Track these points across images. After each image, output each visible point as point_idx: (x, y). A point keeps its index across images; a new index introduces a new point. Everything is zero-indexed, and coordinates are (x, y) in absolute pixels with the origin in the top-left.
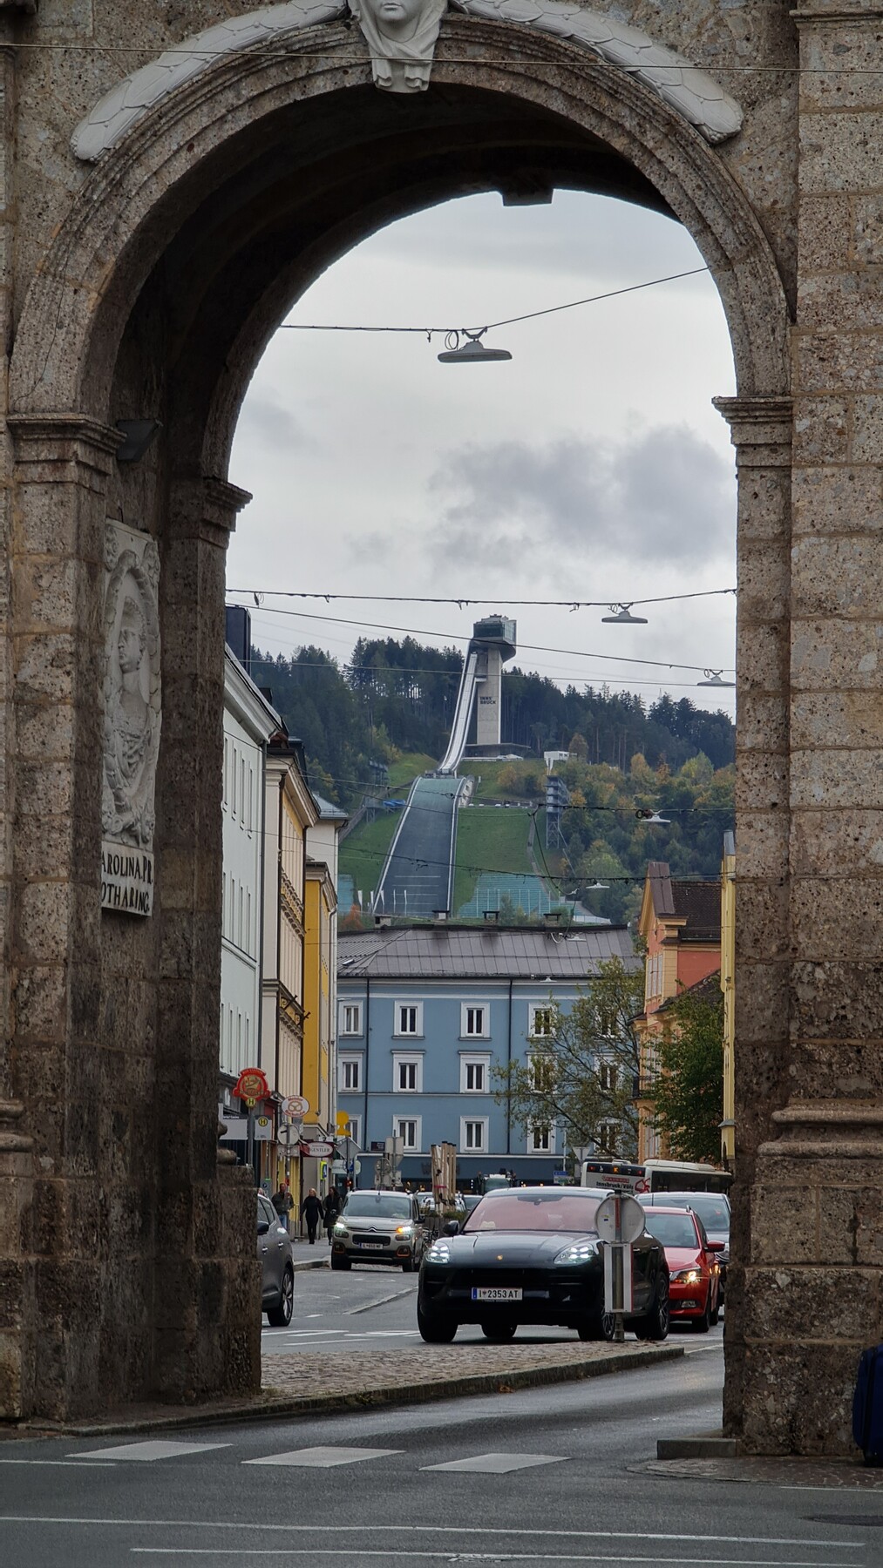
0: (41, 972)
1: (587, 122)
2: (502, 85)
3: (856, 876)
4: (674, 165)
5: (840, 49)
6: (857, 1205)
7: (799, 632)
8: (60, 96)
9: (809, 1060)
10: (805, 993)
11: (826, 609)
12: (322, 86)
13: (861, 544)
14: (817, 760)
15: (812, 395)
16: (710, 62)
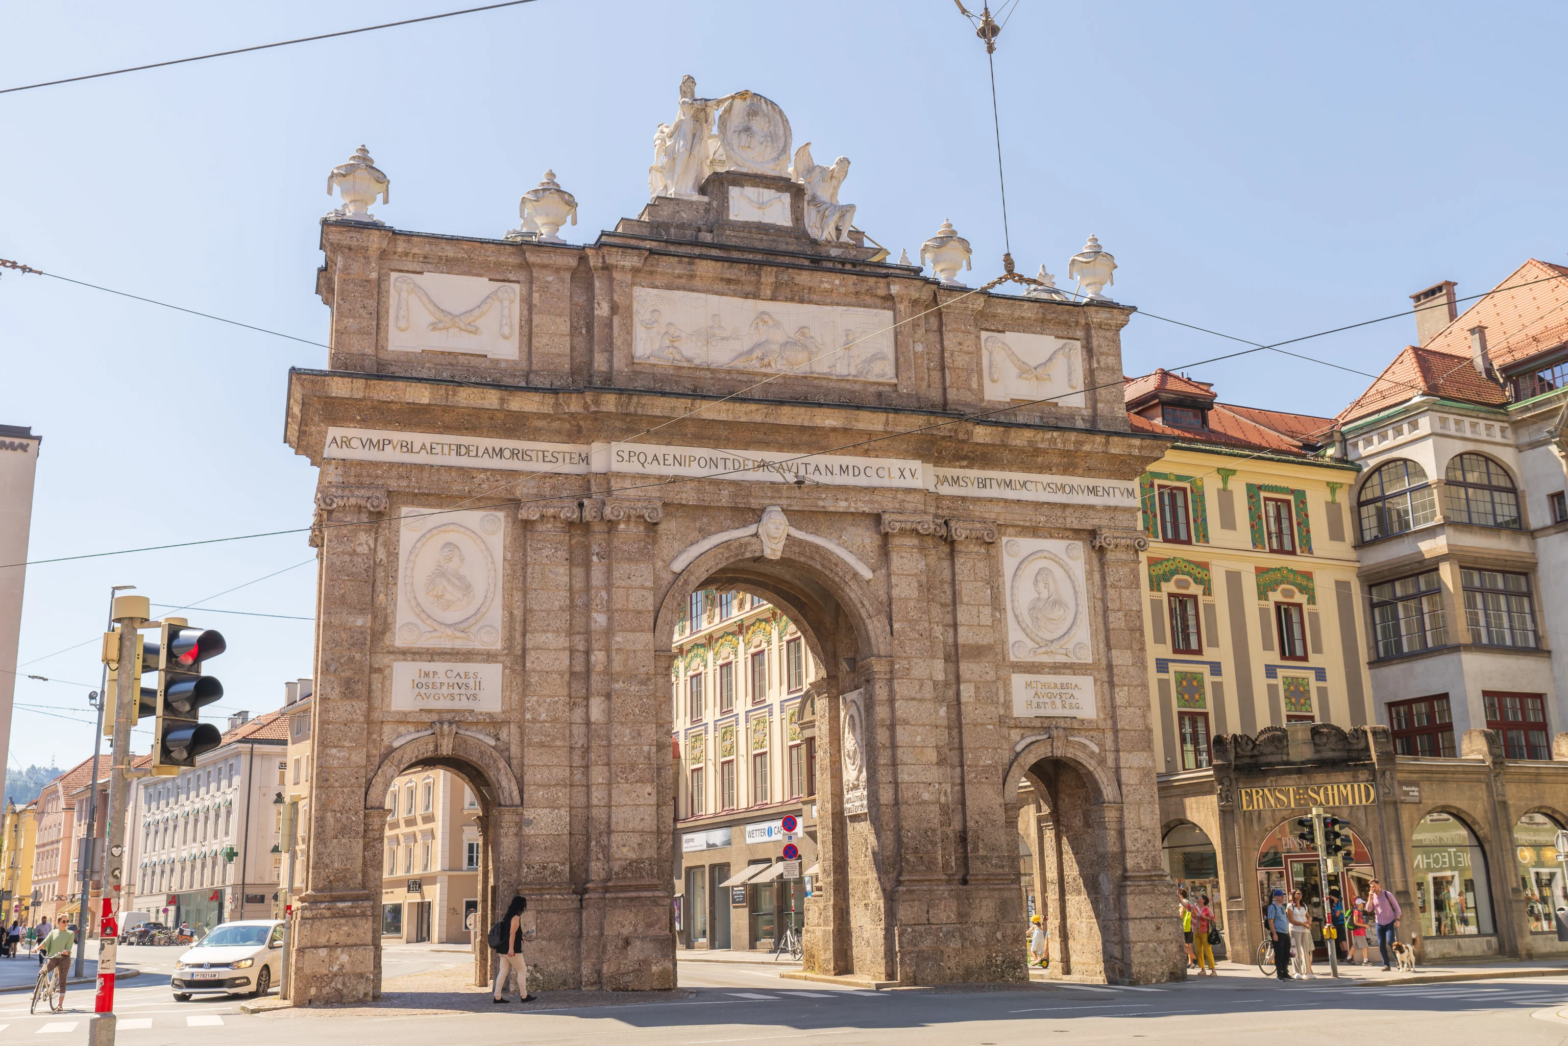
0: (664, 836)
1: (827, 572)
2: (802, 559)
3: (919, 804)
4: (854, 587)
5: (902, 557)
6: (929, 906)
7: (899, 729)
8: (665, 552)
9: (907, 861)
10: (905, 840)
11: (906, 722)
12: (748, 555)
13: (915, 703)
14: (905, 768)
15: (899, 657)
16: (861, 558)
